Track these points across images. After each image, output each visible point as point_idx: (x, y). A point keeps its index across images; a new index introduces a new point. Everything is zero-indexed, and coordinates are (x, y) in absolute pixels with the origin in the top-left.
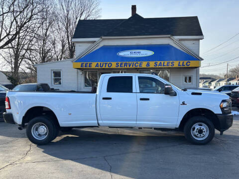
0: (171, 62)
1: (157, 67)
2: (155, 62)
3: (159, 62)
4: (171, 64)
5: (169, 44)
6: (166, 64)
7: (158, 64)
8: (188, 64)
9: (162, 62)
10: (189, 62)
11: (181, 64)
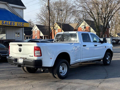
0: (13, 22)
1: (4, 25)
2: (2, 21)
3: (5, 22)
4: (13, 24)
5: (5, 9)
6: (9, 23)
7: (4, 23)
8: (23, 25)
9: (7, 22)
10: (24, 24)
11: (19, 24)
